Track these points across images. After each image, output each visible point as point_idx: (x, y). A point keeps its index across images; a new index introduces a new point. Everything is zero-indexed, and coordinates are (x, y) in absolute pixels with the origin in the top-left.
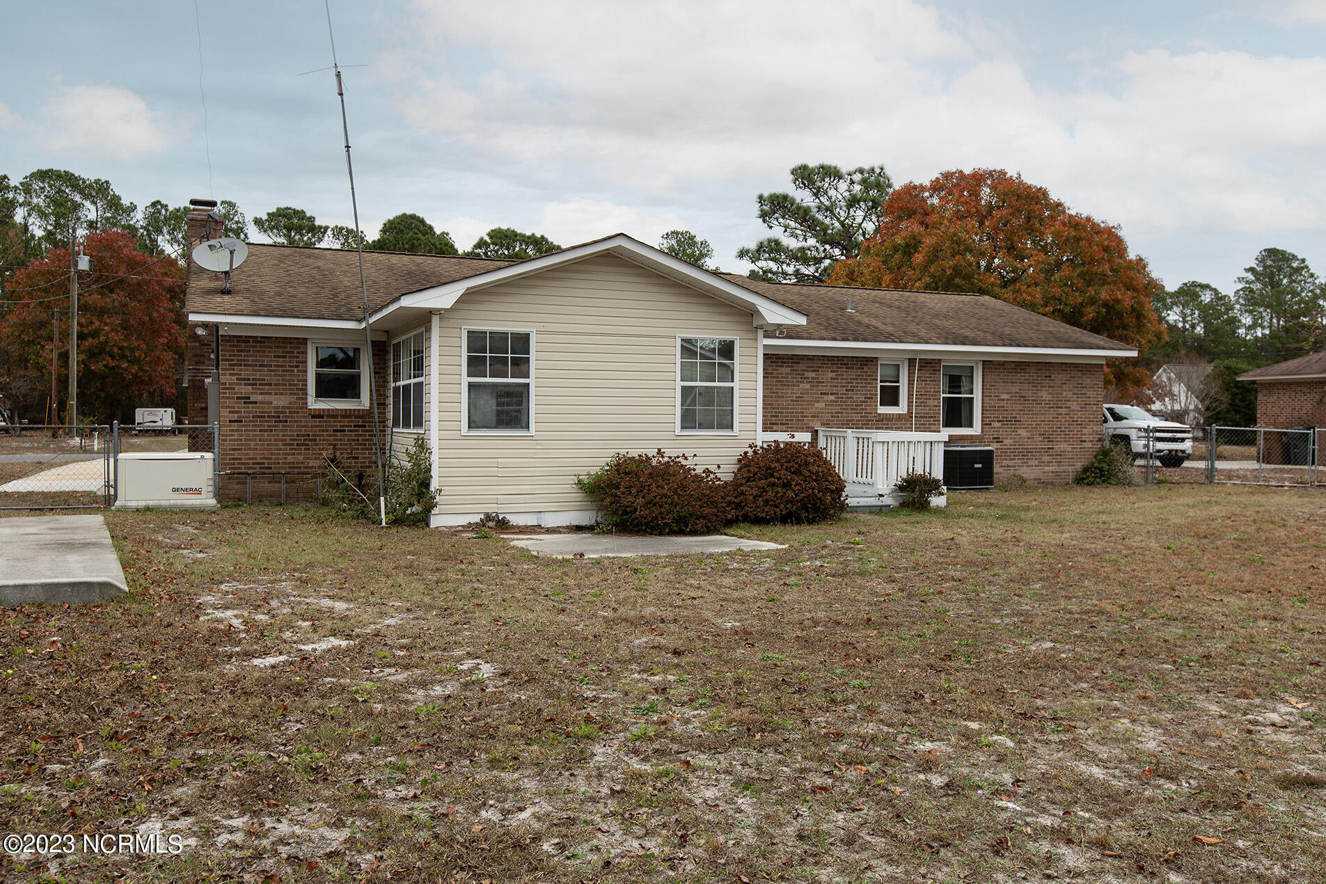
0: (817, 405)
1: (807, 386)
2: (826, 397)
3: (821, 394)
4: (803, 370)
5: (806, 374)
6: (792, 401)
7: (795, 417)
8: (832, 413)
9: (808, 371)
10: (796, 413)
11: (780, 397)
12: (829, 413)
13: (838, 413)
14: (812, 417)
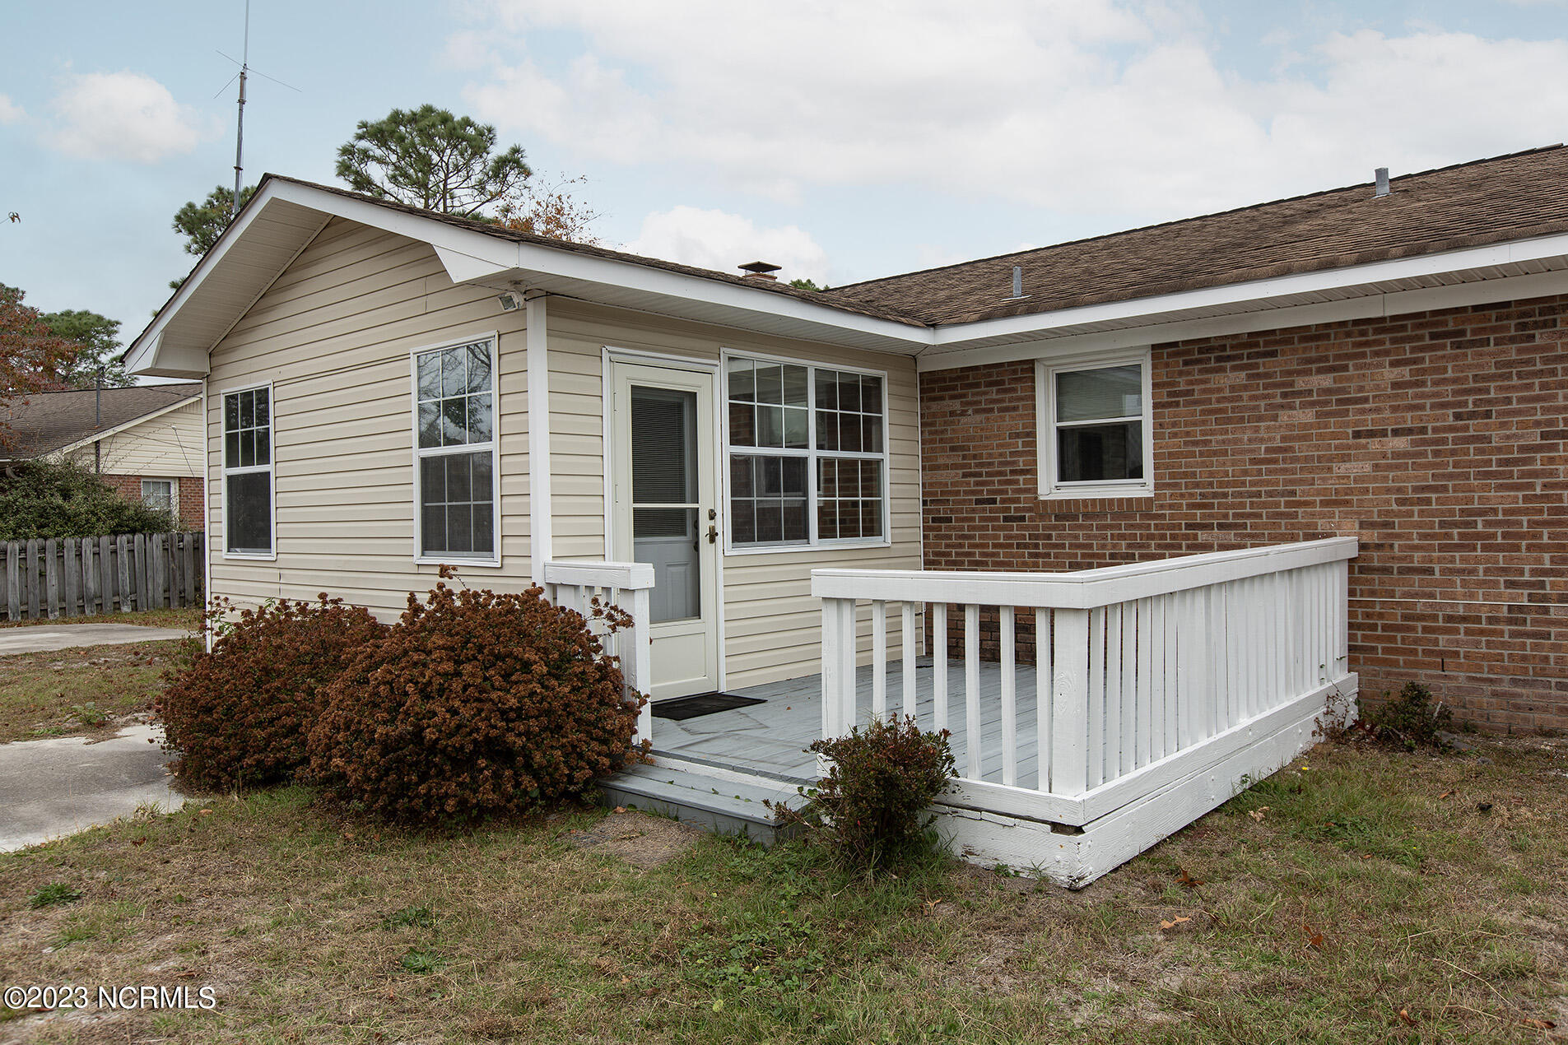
0: (1340, 469)
1: (1307, 416)
2: (1374, 445)
3: (1357, 435)
4: (1290, 373)
5: (1301, 383)
6: (1254, 461)
7: (1264, 505)
8: (1399, 490)
9: (1308, 372)
10: (1270, 494)
11: (1215, 453)
12: (1388, 490)
13: (1424, 489)
14: (1324, 503)
